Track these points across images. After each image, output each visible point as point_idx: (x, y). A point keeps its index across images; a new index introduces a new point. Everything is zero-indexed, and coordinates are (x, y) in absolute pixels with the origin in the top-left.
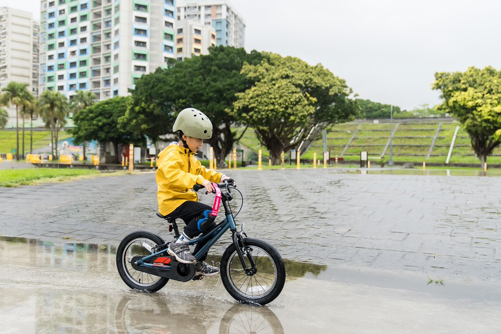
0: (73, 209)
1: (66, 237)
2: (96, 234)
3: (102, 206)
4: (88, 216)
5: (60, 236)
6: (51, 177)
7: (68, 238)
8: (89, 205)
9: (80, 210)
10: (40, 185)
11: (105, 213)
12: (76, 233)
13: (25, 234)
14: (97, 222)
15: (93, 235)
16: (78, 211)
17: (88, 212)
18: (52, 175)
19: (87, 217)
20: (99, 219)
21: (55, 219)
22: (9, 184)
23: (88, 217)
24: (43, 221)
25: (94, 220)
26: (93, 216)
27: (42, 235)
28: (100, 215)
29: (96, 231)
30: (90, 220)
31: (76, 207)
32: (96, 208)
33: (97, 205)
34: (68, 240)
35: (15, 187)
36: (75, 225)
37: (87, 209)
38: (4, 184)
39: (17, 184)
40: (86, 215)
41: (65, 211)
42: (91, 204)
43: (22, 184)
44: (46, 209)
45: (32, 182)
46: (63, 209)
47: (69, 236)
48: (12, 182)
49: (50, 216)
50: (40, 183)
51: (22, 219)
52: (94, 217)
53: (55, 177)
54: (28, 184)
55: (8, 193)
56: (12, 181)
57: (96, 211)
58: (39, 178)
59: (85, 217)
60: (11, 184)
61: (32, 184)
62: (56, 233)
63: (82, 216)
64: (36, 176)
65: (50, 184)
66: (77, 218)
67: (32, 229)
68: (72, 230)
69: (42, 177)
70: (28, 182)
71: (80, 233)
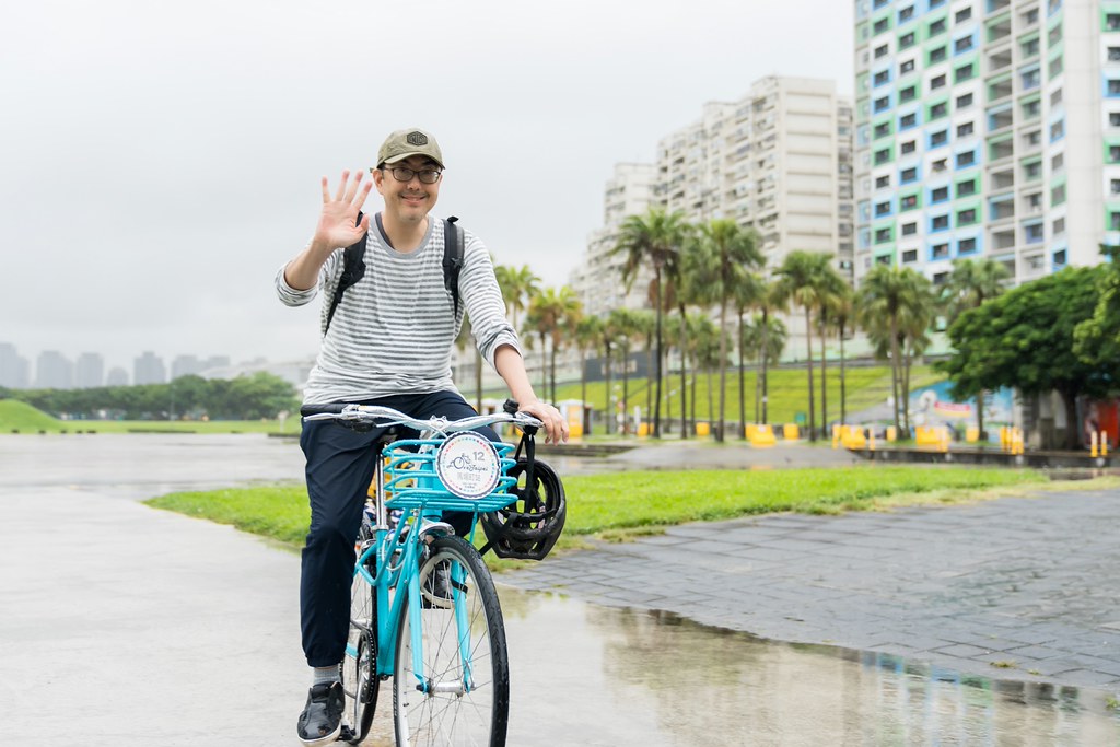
0: (999, 582)
1: (999, 661)
2: (1081, 659)
3: (1080, 579)
4: (1046, 605)
5: (982, 658)
6: (919, 490)
7: (1005, 666)
8: (1040, 571)
9: (1020, 585)
10: (894, 510)
11: (1094, 598)
12: (1025, 651)
13: (888, 643)
14: (1079, 625)
15: (1076, 662)
16: (1015, 590)
17: (1042, 593)
18: (921, 484)
19: (1044, 608)
20: (1080, 615)
21: (956, 606)
22: (818, 506)
23: (1047, 607)
24: (927, 612)
25: (1068, 617)
26: (1060, 606)
27: (932, 651)
28: (1081, 606)
29: (1081, 650)
30: (1057, 616)
31: (1005, 578)
32: (1067, 582)
33: (1065, 574)
34: (1006, 670)
35: (835, 514)
36: (1016, 627)
37: (1038, 585)
38: (808, 508)
39: (837, 508)
40: (1038, 602)
41: (979, 586)
42: (1046, 570)
43: (850, 508)
44: (926, 578)
45: (874, 503)
46: (972, 579)
47: (1010, 660)
48: (824, 502)
49: (940, 597)
50: (894, 506)
51: (870, 603)
52: (1064, 609)
53: (929, 491)
54: (863, 509)
55: (820, 530)
56: (823, 498)
57: (1067, 593)
58: (888, 494)
59: (1038, 606)
60: (824, 507)
61: (873, 507)
62: (968, 648)
63: (1031, 602)
64: (880, 486)
65: (920, 511)
66: (1018, 608)
67: (904, 632)
68: (1011, 641)
69: (895, 489)
70: (862, 503)
71: (1035, 652)
